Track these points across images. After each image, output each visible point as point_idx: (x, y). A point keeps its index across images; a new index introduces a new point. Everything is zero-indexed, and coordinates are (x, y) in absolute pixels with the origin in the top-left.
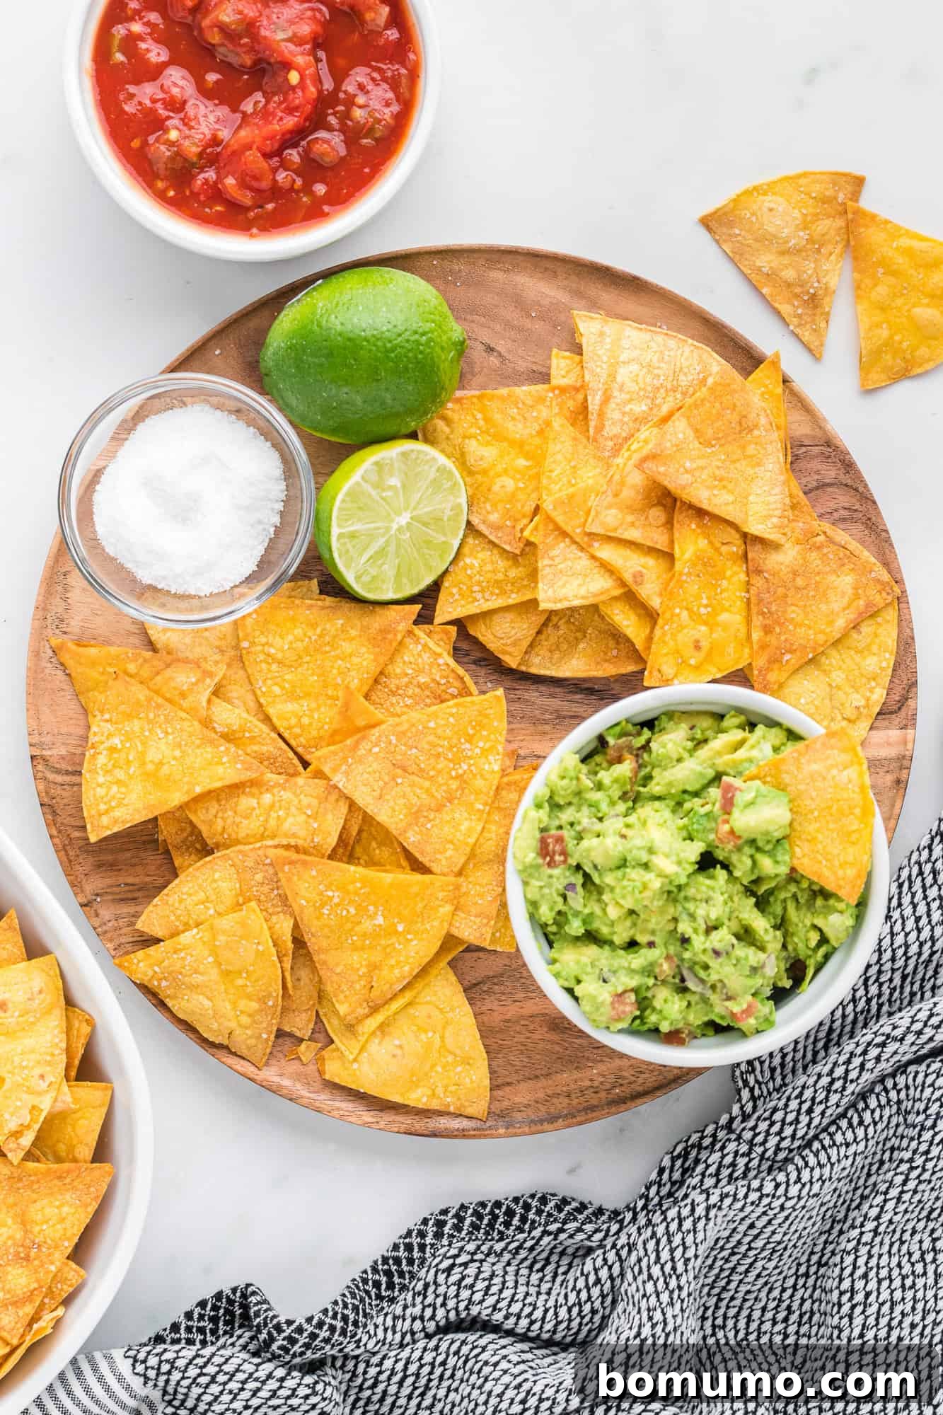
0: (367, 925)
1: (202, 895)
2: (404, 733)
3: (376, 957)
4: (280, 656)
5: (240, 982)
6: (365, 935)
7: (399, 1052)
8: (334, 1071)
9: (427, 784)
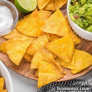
0: (63, 48)
1: (37, 59)
2: (50, 21)
3: (66, 51)
4: (25, 28)
5: (49, 71)
6: (63, 49)
7: (80, 62)
8: (74, 72)
9: (57, 27)
